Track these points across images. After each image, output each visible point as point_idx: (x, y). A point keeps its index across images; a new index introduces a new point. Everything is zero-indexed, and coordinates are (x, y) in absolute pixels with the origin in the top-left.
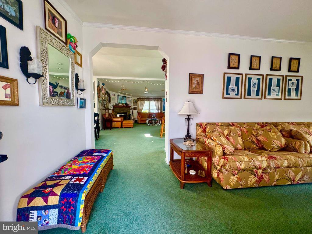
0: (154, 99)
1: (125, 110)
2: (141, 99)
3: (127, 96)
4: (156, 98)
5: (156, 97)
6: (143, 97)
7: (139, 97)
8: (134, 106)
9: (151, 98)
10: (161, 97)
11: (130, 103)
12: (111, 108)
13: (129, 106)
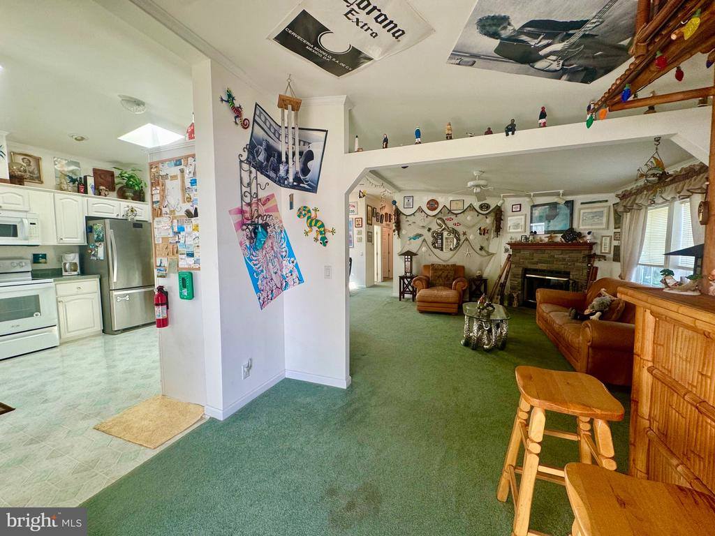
1: (558, 260)
8: (617, 243)
12: (506, 250)
13: (579, 244)
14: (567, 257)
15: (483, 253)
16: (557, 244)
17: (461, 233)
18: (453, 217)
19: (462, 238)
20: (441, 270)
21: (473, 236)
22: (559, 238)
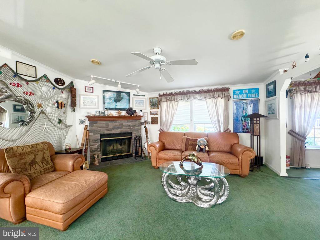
0: (201, 92)
1: (125, 126)
2: (168, 97)
3: (132, 92)
4: (208, 91)
5: (209, 88)
6: (173, 91)
7: (162, 93)
8: (153, 116)
9: (195, 92)
10: (227, 86)
11: (141, 108)
12: (82, 122)
13: (137, 116)
14: (130, 124)
15: (61, 126)
16: (124, 117)
17: (35, 104)
18: (22, 83)
19: (38, 110)
20: (31, 152)
21: (50, 109)
22: (124, 113)
